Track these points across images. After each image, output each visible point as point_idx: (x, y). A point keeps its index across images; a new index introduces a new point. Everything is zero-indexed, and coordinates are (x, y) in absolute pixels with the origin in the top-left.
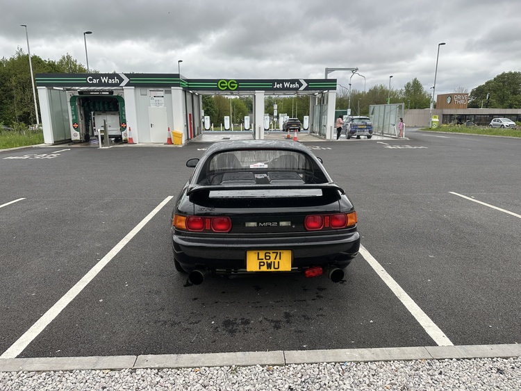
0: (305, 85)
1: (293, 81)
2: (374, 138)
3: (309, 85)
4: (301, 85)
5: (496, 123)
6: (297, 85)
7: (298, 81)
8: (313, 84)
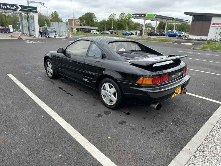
0: (20, 8)
1: (13, 5)
2: (57, 37)
3: (22, 8)
4: (18, 8)
5: (92, 32)
6: (15, 8)
7: (15, 5)
8: (24, 8)
